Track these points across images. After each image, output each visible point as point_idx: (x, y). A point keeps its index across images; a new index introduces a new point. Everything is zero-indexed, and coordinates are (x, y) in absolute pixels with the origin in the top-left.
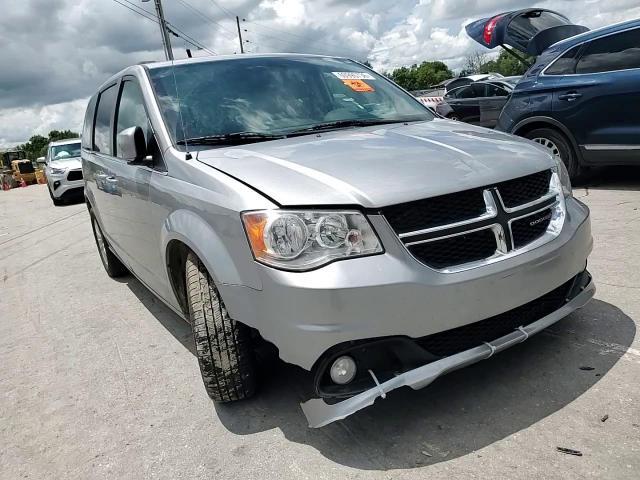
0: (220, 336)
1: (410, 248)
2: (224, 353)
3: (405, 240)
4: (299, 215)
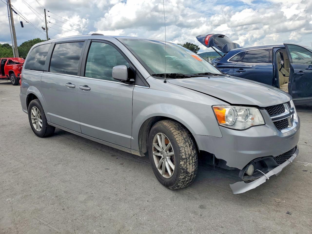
0: (191, 158)
1: (275, 123)
2: (191, 165)
3: (273, 119)
4: (235, 108)
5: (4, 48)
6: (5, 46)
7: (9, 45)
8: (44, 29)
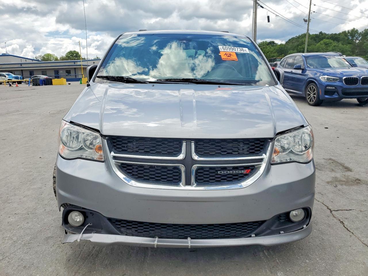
5: (269, 46)
6: (271, 44)
7: (274, 42)
8: (305, 21)
